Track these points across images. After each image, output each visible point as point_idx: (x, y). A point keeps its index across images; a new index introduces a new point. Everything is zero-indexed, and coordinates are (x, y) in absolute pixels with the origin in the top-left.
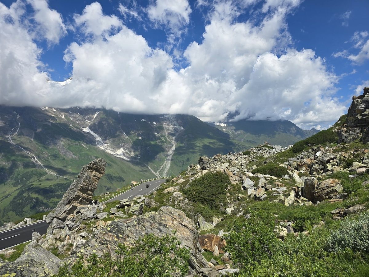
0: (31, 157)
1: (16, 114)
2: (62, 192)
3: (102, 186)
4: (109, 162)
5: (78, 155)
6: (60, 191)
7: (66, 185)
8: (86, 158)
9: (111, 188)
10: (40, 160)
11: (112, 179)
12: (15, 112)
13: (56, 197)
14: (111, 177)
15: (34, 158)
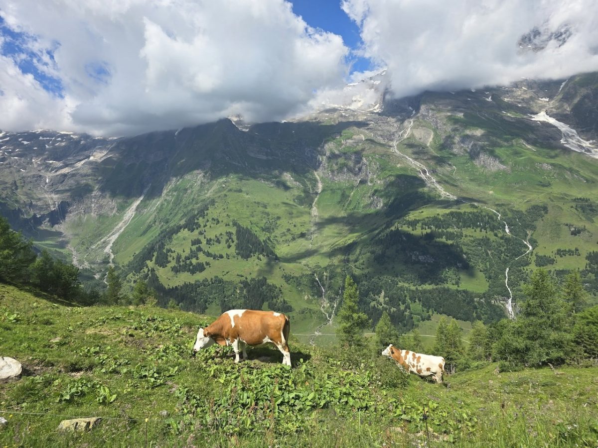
0: (418, 170)
1: (412, 109)
2: (460, 230)
3: (559, 225)
4: (592, 175)
5: (511, 163)
6: (455, 227)
7: (470, 215)
8: (529, 168)
9: (584, 230)
10: (435, 176)
11: (592, 210)
12: (410, 108)
13: (444, 236)
14: (590, 206)
15: (424, 172)
